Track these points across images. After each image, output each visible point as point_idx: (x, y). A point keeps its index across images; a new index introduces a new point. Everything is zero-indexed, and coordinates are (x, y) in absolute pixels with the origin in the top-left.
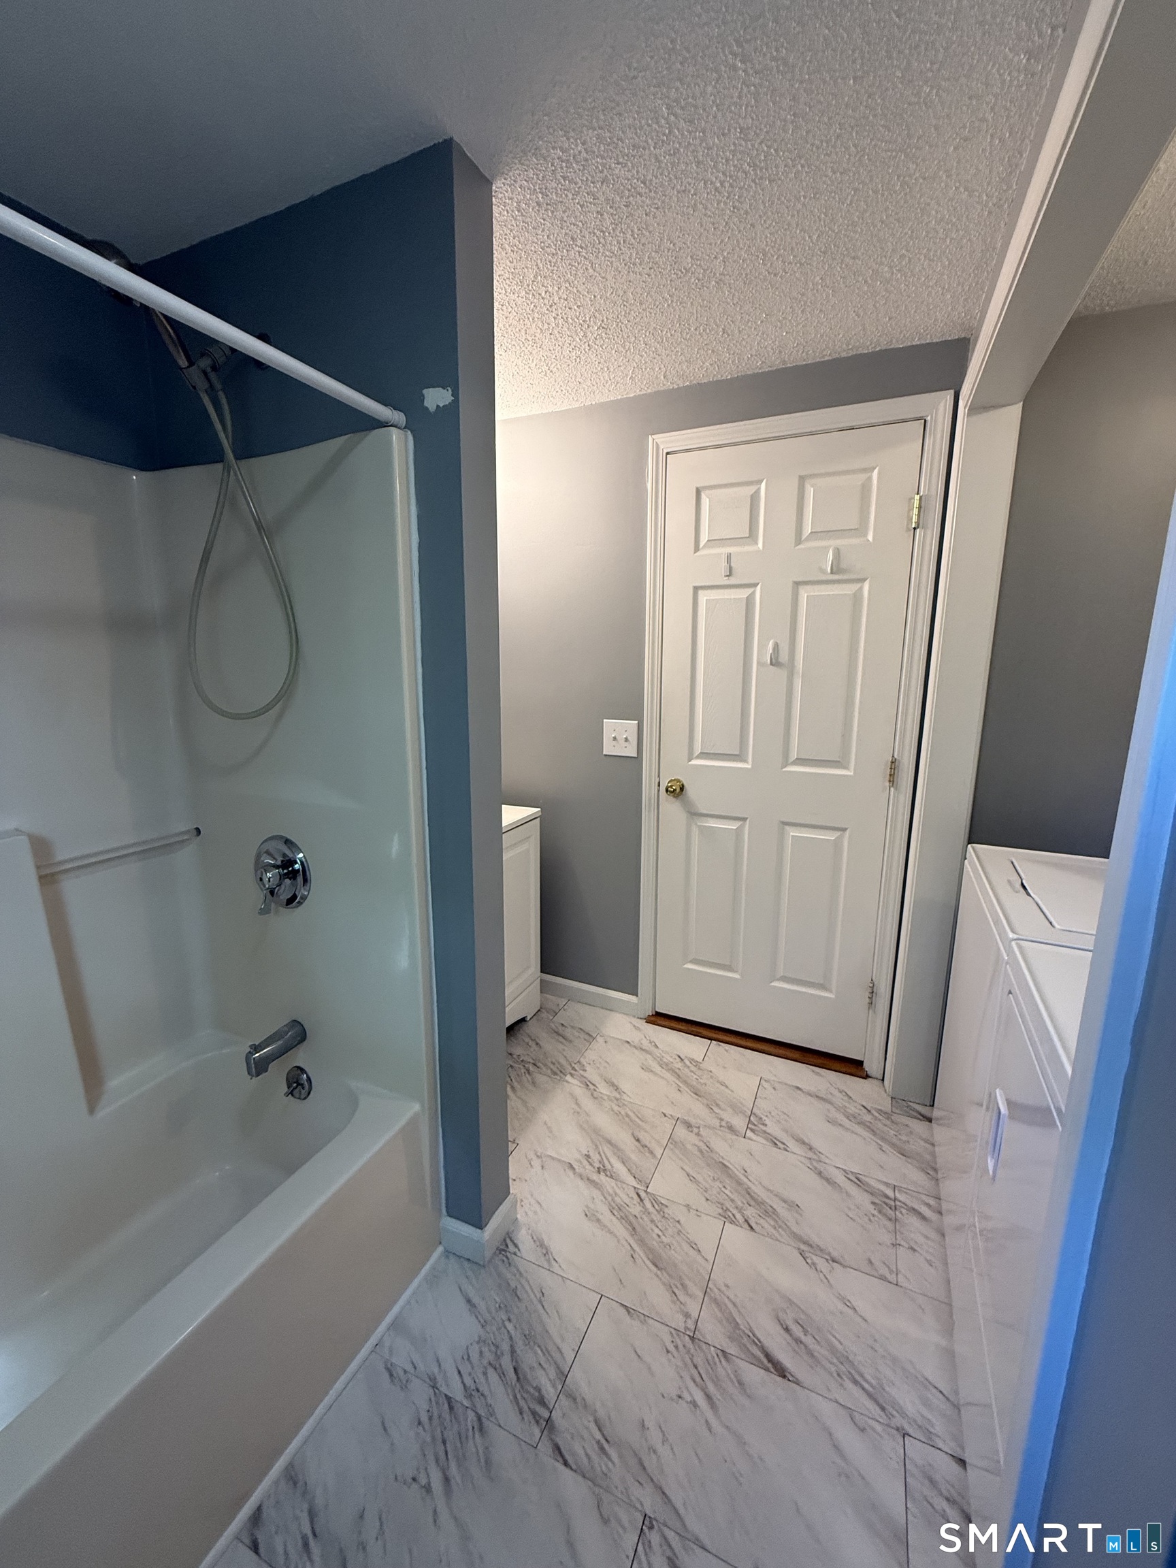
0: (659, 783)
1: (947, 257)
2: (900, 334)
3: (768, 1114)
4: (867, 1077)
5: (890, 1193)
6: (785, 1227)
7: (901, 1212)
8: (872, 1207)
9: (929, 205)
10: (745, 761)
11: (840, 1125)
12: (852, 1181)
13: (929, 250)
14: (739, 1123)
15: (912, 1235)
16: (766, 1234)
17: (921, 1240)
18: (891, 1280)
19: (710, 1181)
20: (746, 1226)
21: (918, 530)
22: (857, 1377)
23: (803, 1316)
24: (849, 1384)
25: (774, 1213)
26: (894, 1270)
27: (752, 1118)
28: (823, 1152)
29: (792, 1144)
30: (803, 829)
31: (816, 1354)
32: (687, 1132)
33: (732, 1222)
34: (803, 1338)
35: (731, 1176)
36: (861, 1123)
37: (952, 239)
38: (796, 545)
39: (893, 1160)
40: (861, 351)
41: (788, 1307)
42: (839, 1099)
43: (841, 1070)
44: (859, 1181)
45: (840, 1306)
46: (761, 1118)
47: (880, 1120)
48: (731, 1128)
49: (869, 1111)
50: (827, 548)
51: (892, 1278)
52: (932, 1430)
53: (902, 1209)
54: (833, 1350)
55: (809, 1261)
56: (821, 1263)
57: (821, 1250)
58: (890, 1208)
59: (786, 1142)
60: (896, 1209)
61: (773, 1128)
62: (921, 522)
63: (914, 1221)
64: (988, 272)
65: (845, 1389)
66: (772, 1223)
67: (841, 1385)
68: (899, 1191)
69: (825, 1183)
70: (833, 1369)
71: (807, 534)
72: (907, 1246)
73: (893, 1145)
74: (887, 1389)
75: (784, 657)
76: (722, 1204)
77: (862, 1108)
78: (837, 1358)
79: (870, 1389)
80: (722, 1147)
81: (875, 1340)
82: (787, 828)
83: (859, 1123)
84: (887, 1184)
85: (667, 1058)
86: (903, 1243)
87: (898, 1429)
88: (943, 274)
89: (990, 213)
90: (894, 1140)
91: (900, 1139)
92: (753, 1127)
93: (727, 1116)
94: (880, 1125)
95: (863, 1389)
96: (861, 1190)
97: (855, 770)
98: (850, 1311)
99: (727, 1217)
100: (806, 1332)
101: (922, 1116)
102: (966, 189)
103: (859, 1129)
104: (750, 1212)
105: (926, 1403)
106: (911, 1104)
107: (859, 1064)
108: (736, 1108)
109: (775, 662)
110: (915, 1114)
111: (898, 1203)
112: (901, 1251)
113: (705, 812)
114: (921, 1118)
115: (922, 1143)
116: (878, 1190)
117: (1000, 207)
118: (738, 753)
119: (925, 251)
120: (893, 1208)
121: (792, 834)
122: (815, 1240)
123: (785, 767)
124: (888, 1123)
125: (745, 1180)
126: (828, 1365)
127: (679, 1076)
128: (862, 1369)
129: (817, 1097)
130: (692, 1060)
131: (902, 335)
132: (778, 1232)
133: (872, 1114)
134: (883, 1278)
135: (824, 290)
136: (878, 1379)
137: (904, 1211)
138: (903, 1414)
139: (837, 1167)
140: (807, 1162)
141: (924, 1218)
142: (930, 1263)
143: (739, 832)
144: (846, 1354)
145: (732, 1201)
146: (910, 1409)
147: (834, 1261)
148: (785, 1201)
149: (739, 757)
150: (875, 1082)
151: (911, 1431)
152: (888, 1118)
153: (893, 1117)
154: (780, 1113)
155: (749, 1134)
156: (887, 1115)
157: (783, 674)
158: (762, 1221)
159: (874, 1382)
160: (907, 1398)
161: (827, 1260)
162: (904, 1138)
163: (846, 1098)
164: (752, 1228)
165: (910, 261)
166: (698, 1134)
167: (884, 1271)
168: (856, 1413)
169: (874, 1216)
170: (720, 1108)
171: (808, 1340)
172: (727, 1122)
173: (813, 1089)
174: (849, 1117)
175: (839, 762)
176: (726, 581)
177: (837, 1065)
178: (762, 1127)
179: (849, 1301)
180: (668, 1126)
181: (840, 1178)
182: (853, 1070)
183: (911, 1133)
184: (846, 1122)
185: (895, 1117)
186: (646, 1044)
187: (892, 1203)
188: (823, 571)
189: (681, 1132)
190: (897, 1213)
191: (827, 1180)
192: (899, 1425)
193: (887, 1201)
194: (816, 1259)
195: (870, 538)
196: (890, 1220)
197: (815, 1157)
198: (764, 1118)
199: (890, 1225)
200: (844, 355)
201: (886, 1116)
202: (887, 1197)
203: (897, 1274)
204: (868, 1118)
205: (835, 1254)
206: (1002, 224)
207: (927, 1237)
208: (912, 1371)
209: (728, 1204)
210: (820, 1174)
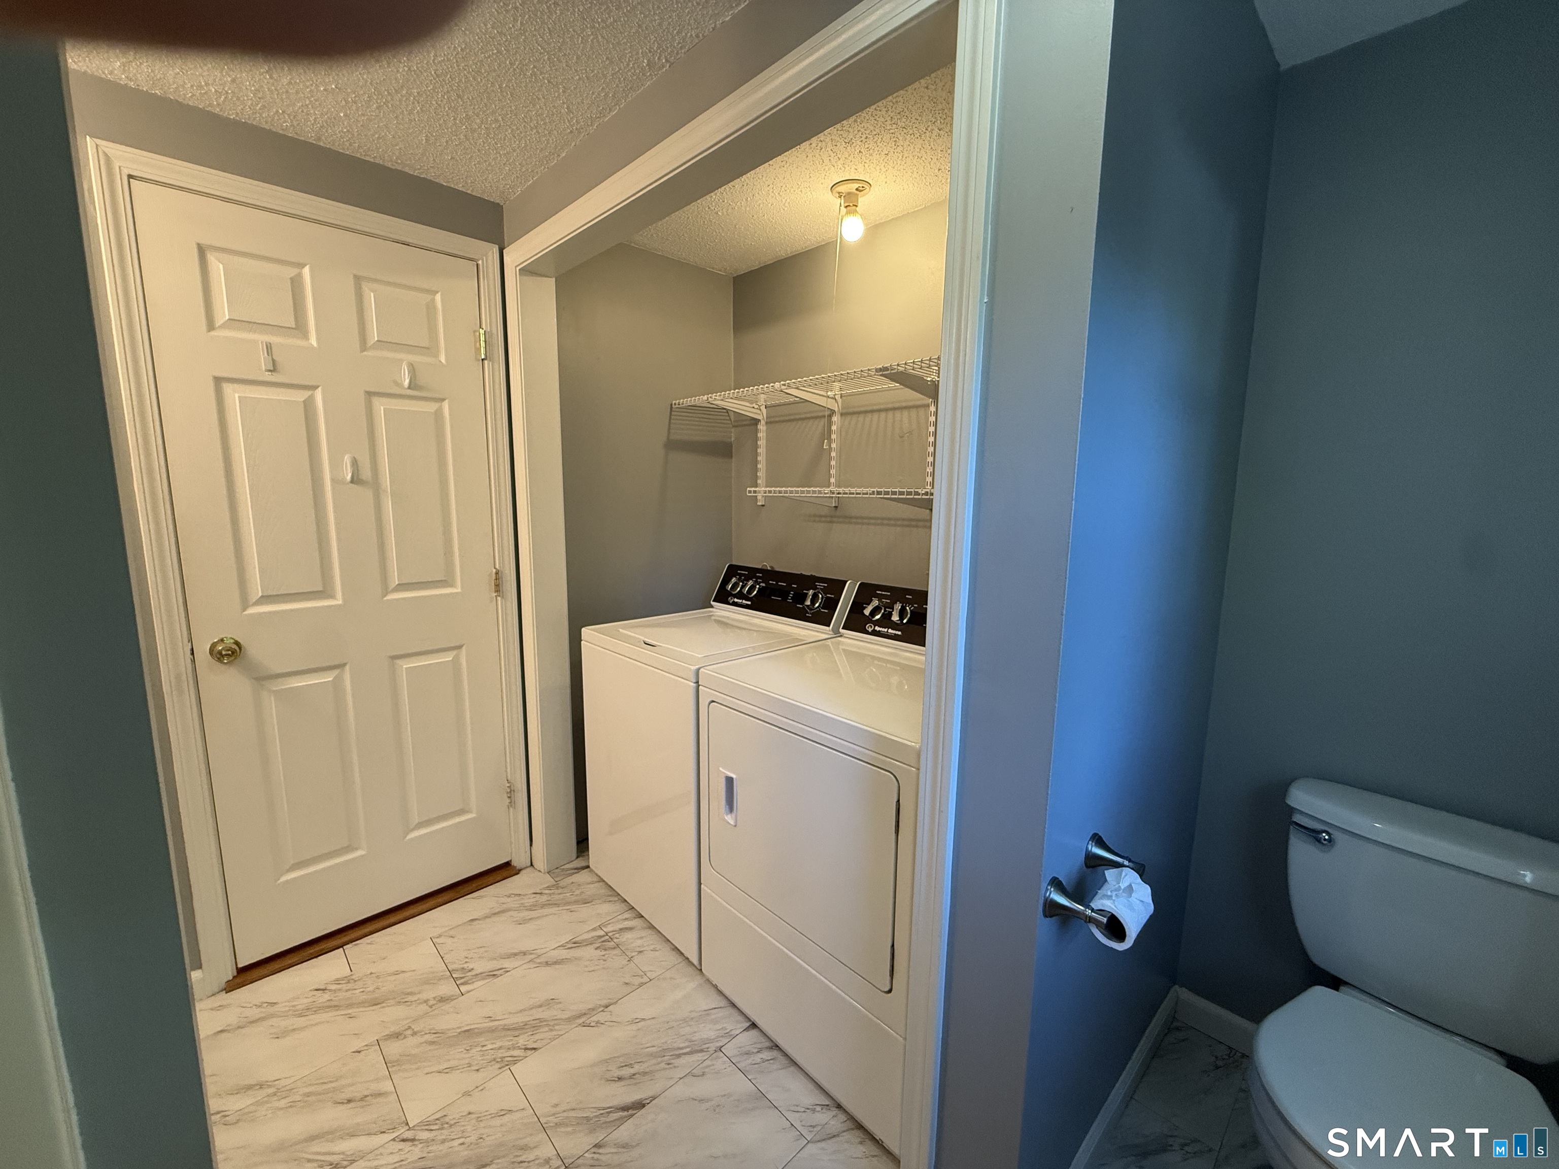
0: (192, 650)
1: (526, 141)
2: (450, 174)
3: (467, 960)
4: (518, 872)
5: (601, 933)
6: (556, 1022)
7: (617, 938)
8: (598, 951)
9: (539, 99)
10: (333, 597)
11: (531, 919)
12: (572, 948)
13: (518, 129)
14: (447, 988)
15: (633, 945)
16: (549, 1041)
17: (639, 942)
18: (646, 981)
19: (467, 1056)
20: (529, 1052)
21: (486, 362)
22: (677, 1052)
23: (621, 1059)
24: (677, 1062)
25: (541, 1022)
26: (643, 974)
27: (454, 976)
28: (537, 948)
29: (507, 964)
30: (414, 658)
31: (647, 1070)
32: (401, 1042)
33: (515, 1062)
34: (632, 1071)
35: (481, 1032)
36: (543, 906)
37: (538, 132)
38: (362, 351)
39: (585, 911)
40: (407, 170)
41: (607, 1066)
42: (512, 903)
43: (497, 880)
44: (576, 944)
45: (634, 1027)
46: (463, 968)
47: (553, 893)
48: (443, 1000)
49: (541, 893)
50: (402, 361)
51: (646, 979)
52: (727, 1031)
53: (615, 936)
54: (652, 1055)
55: (593, 1024)
56: (601, 1017)
57: (593, 1009)
58: (609, 941)
59: (501, 967)
60: (612, 939)
61: (480, 966)
62: (488, 355)
63: (628, 936)
64: (545, 167)
65: (678, 1067)
66: (546, 1029)
67: (675, 1067)
68: (604, 926)
69: (557, 966)
70: (663, 1065)
71: (372, 342)
72: (636, 953)
73: (576, 902)
74: (694, 1039)
75: (366, 473)
76: (494, 1059)
77: (535, 895)
78: (659, 1057)
79: (688, 1050)
80: (449, 1021)
81: (668, 1022)
82: (399, 662)
83: (542, 907)
84: (594, 929)
85: (302, 1003)
86: (633, 954)
87: (716, 1051)
88: (514, 151)
89: (571, 132)
90: (573, 898)
91: (577, 895)
92: (462, 981)
93: (429, 994)
94: (557, 897)
95: (685, 1054)
96: (583, 948)
97: (462, 587)
98: (642, 1023)
99: (507, 1063)
100: (631, 1066)
101: (576, 869)
102: (568, 108)
103: (547, 911)
104: (522, 1041)
105: (715, 1022)
106: (562, 867)
107: (508, 864)
108: (430, 980)
109: (356, 480)
110: (573, 871)
111: (610, 934)
112: (636, 960)
113: (279, 671)
114: (576, 871)
115: (592, 886)
116: (592, 937)
117: (579, 133)
118: (321, 589)
119: (515, 128)
120: (610, 940)
121: (405, 666)
122: (583, 1007)
123: (385, 596)
124: (560, 891)
125: (496, 1023)
126: (657, 1067)
127: (335, 1006)
128: (676, 1045)
129: (495, 914)
130: (337, 981)
131: (451, 177)
132: (555, 1030)
133: (546, 894)
134: (641, 985)
135: (413, 103)
136: (687, 1040)
137: (617, 935)
138: (710, 1041)
139: (554, 949)
140: (532, 965)
141: (630, 929)
142: (654, 950)
143: (337, 684)
144: (660, 1049)
145: (500, 1048)
146: (712, 1034)
147: (607, 1007)
148: (540, 1006)
149: (325, 593)
150: (528, 869)
151: (721, 1044)
152: (557, 888)
153: (560, 885)
154: (477, 950)
155: (463, 988)
156: (556, 886)
157: (367, 494)
158: (537, 1037)
159: (687, 1044)
160: (707, 1032)
161: (602, 1011)
162: (578, 892)
163: (517, 898)
164: (534, 1049)
165: (500, 126)
166: (415, 1034)
167: (637, 981)
168: (693, 1072)
169: (603, 956)
170: (415, 994)
171: (637, 1068)
172: (434, 998)
173: (487, 911)
174: (533, 908)
175: (445, 580)
176: (268, 377)
177: (491, 879)
178: (470, 974)
179: (636, 1019)
180: (374, 1056)
181: (563, 954)
182: (504, 873)
183: (579, 885)
184: (533, 914)
185: (562, 884)
186: (255, 1013)
187: (607, 937)
188: (398, 384)
189: (394, 1049)
190: (615, 940)
191: (556, 963)
192: (714, 1049)
193: (603, 939)
194: (595, 1018)
195: (443, 359)
196: (614, 948)
197: (533, 956)
198: (465, 966)
199: (617, 951)
200: (389, 165)
201: (555, 888)
202: (601, 937)
203: (645, 975)
204: (544, 898)
205: (604, 1002)
206: (573, 144)
207: (641, 938)
208: (696, 1015)
209: (500, 1054)
210: (547, 964)
